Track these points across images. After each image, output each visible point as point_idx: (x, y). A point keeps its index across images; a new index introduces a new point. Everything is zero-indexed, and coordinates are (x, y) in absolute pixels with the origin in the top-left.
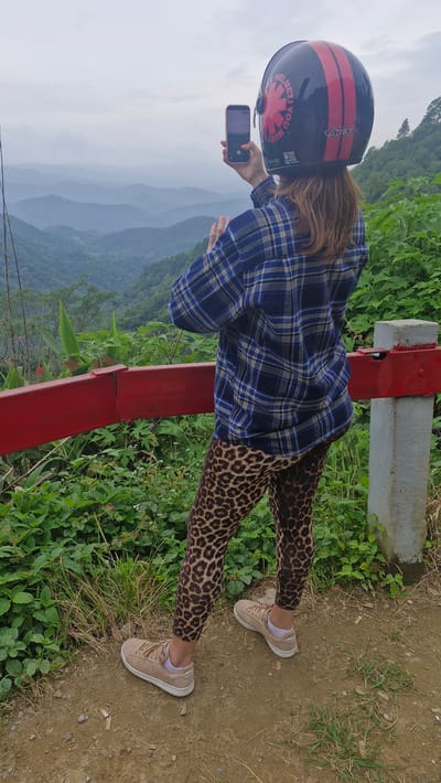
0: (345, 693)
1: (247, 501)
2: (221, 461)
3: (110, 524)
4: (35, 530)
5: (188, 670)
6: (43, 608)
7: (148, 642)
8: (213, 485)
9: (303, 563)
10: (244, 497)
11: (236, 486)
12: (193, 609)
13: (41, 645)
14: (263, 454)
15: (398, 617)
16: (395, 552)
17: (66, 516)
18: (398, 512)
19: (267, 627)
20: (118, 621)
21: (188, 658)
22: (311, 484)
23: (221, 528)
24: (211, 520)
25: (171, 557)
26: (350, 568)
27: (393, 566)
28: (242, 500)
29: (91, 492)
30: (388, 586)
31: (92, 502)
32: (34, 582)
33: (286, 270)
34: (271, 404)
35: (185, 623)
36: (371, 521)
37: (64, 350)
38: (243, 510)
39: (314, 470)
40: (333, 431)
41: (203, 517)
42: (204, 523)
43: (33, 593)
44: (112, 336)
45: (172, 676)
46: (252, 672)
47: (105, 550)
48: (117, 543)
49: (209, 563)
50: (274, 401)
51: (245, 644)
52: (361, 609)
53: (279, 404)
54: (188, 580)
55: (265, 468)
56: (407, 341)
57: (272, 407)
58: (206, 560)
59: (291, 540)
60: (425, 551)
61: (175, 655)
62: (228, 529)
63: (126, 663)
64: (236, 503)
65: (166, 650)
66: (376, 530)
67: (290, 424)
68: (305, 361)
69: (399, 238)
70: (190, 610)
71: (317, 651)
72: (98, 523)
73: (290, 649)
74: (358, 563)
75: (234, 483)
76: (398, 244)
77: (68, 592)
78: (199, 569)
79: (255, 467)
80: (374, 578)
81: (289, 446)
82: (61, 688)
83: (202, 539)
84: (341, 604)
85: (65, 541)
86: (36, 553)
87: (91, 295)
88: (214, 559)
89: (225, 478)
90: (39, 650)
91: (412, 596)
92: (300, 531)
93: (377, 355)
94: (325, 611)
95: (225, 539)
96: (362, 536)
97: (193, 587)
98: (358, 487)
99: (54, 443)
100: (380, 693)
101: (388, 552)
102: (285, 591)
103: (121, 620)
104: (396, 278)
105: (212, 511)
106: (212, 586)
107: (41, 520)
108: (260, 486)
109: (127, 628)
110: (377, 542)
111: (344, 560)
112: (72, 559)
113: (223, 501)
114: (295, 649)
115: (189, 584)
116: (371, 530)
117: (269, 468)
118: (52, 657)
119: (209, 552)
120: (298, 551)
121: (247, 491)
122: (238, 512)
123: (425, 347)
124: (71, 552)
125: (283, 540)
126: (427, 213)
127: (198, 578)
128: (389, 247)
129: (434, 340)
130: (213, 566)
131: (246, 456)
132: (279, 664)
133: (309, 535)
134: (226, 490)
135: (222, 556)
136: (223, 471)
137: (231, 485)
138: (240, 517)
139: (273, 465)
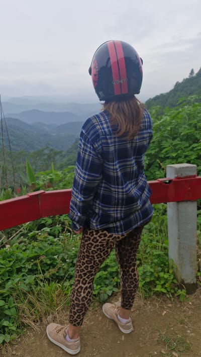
0: (156, 353)
1: (101, 257)
2: (87, 237)
3: (45, 265)
4: (8, 269)
5: (77, 341)
6: (9, 308)
7: (59, 325)
8: (85, 248)
9: (132, 286)
10: (100, 255)
11: (95, 249)
12: (77, 310)
13: (7, 327)
14: (107, 233)
15: (184, 311)
16: (182, 278)
17: (24, 261)
18: (182, 258)
19: (117, 318)
20: (45, 314)
21: (77, 335)
22: (135, 247)
23: (89, 270)
24: (84, 266)
25: (72, 281)
26: (160, 286)
27: (181, 285)
28: (99, 256)
29: (36, 249)
30: (179, 296)
31: (36, 254)
32: (5, 295)
33: (109, 141)
34: (109, 209)
35: (74, 317)
36: (170, 262)
37: (29, 181)
38: (100, 261)
39: (136, 240)
40: (142, 222)
41: (81, 264)
42: (81, 267)
43: (5, 300)
44: (52, 173)
45: (69, 344)
46: (110, 341)
47: (41, 278)
48: (47, 275)
49: (84, 287)
50: (110, 207)
51: (107, 326)
52: (165, 307)
53: (113, 209)
54: (74, 295)
55: (108, 240)
56: (181, 174)
57: (110, 211)
58: (83, 286)
59: (126, 275)
60: (197, 277)
61: (71, 333)
62: (93, 270)
63: (48, 336)
64: (96, 257)
65: (66, 331)
66: (172, 267)
67: (119, 219)
68: (122, 185)
69: (184, 124)
70: (75, 310)
71: (143, 330)
72: (39, 265)
73: (129, 329)
74: (165, 284)
75: (94, 248)
76: (184, 126)
77: (22, 300)
78: (79, 290)
79: (104, 240)
80: (173, 291)
81: (119, 230)
82: (16, 350)
83: (81, 275)
84: (156, 305)
85: (22, 274)
86: (8, 280)
87: (52, 152)
88: (87, 285)
89: (90, 245)
90: (6, 330)
91: (191, 301)
92: (130, 270)
93: (168, 181)
94: (148, 308)
95: (92, 275)
96: (166, 269)
97: (77, 299)
98: (164, 245)
99: (23, 224)
100: (174, 353)
101: (179, 278)
102: (125, 300)
103: (46, 314)
104: (184, 142)
105: (85, 261)
106: (86, 299)
107: (12, 263)
108: (108, 248)
109: (50, 318)
110: (174, 273)
111: (157, 282)
112: (25, 283)
113: (89, 256)
114: (132, 329)
115: (75, 297)
116: (170, 267)
117: (111, 240)
118: (12, 332)
119: (84, 282)
120: (130, 280)
121: (101, 252)
122: (97, 262)
123: (190, 177)
124: (25, 280)
125: (123, 275)
126: (197, 112)
127: (79, 295)
128: (179, 127)
129: (195, 173)
130: (86, 288)
131: (99, 234)
132: (123, 337)
133: (135, 272)
134: (90, 251)
135: (91, 283)
136: (89, 242)
137: (93, 249)
138: (98, 264)
139: (112, 239)
